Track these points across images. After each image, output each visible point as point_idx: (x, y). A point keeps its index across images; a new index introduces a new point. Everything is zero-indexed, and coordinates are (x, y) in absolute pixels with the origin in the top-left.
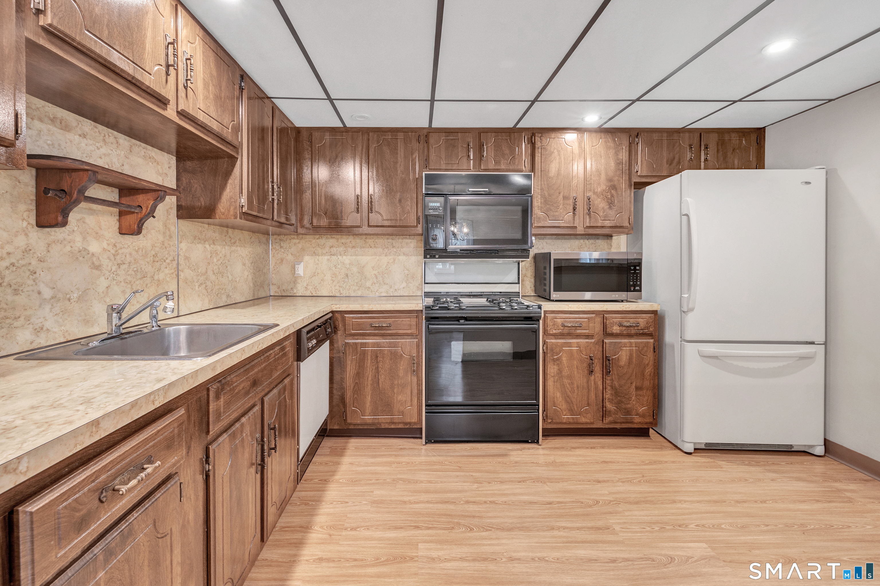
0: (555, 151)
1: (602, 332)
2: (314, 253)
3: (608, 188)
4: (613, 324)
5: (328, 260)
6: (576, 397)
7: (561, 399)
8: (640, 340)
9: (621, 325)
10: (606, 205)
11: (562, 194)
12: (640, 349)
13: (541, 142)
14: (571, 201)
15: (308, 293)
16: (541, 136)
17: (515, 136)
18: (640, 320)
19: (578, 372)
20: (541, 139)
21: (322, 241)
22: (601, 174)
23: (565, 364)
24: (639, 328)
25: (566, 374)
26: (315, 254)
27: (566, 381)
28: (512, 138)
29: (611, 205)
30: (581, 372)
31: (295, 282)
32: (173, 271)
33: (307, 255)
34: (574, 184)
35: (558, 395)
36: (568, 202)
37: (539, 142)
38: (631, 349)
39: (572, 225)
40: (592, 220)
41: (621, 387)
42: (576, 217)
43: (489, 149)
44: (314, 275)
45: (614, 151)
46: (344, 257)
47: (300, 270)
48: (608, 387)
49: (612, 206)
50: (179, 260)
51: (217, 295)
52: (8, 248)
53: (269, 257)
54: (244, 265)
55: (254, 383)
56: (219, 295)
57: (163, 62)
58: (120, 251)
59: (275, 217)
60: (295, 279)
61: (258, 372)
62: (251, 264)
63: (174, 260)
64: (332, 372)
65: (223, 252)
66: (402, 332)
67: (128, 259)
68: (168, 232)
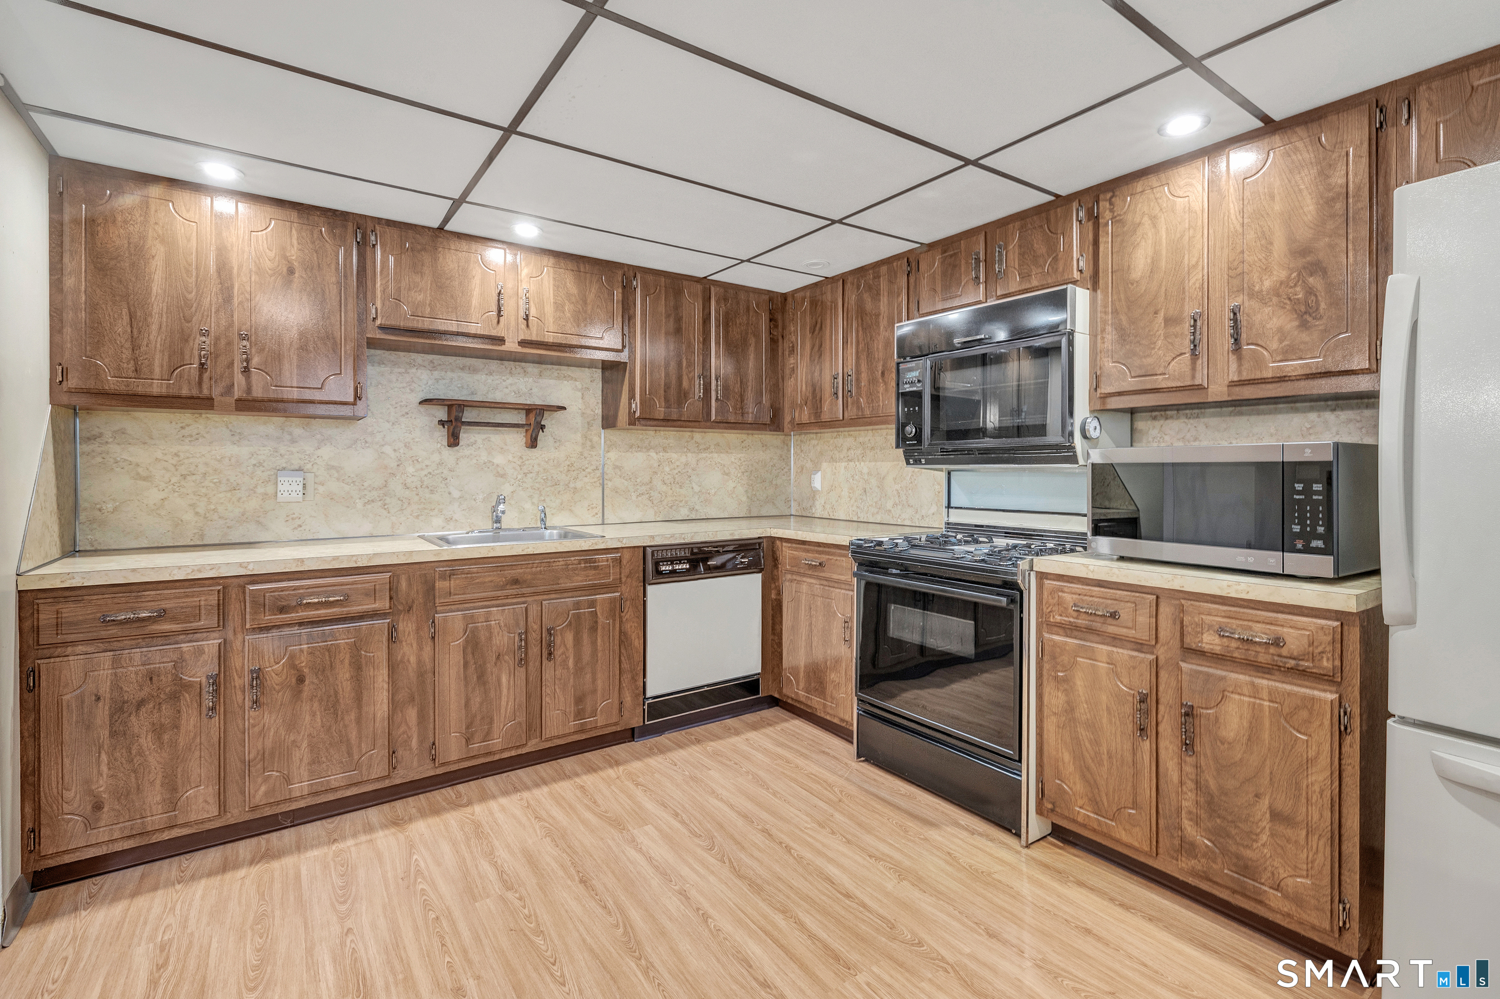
0: (1146, 219)
1: (1177, 643)
2: (832, 457)
3: (1295, 274)
4: (1201, 627)
5: (845, 467)
6: (1105, 777)
7: (1071, 768)
8: (1288, 687)
9: (1220, 632)
10: (1290, 321)
11: (1161, 315)
12: (1286, 710)
13: (1112, 211)
14: (1186, 327)
16: (1112, 197)
17: (1056, 216)
18: (1285, 630)
19: (1110, 722)
20: (1111, 204)
21: (840, 441)
22: (1271, 244)
23: (1081, 694)
24: (1284, 651)
25: (1084, 717)
26: (833, 460)
27: (1084, 734)
28: (1052, 220)
29: (1307, 317)
30: (1118, 723)
31: (814, 498)
32: (596, 480)
33: (825, 462)
34: (1194, 284)
35: (1067, 757)
36: (1178, 329)
37: (1107, 212)
38: (1254, 704)
39: (1189, 383)
40: (1246, 365)
41: (1226, 794)
42: (1199, 362)
43: (1011, 255)
44: (831, 489)
45: (1314, 171)
46: (862, 463)
47: (817, 482)
48: (1189, 782)
49: (1309, 319)
50: (606, 469)
51: (671, 507)
52: (427, 462)
53: (788, 464)
54: (727, 474)
55: (516, 582)
56: (674, 507)
57: (494, 308)
58: (527, 462)
59: (713, 418)
60: (814, 493)
61: (525, 573)
62: (743, 473)
63: (597, 469)
64: (773, 619)
65: (683, 459)
66: (835, 576)
67: (536, 468)
68: (589, 443)
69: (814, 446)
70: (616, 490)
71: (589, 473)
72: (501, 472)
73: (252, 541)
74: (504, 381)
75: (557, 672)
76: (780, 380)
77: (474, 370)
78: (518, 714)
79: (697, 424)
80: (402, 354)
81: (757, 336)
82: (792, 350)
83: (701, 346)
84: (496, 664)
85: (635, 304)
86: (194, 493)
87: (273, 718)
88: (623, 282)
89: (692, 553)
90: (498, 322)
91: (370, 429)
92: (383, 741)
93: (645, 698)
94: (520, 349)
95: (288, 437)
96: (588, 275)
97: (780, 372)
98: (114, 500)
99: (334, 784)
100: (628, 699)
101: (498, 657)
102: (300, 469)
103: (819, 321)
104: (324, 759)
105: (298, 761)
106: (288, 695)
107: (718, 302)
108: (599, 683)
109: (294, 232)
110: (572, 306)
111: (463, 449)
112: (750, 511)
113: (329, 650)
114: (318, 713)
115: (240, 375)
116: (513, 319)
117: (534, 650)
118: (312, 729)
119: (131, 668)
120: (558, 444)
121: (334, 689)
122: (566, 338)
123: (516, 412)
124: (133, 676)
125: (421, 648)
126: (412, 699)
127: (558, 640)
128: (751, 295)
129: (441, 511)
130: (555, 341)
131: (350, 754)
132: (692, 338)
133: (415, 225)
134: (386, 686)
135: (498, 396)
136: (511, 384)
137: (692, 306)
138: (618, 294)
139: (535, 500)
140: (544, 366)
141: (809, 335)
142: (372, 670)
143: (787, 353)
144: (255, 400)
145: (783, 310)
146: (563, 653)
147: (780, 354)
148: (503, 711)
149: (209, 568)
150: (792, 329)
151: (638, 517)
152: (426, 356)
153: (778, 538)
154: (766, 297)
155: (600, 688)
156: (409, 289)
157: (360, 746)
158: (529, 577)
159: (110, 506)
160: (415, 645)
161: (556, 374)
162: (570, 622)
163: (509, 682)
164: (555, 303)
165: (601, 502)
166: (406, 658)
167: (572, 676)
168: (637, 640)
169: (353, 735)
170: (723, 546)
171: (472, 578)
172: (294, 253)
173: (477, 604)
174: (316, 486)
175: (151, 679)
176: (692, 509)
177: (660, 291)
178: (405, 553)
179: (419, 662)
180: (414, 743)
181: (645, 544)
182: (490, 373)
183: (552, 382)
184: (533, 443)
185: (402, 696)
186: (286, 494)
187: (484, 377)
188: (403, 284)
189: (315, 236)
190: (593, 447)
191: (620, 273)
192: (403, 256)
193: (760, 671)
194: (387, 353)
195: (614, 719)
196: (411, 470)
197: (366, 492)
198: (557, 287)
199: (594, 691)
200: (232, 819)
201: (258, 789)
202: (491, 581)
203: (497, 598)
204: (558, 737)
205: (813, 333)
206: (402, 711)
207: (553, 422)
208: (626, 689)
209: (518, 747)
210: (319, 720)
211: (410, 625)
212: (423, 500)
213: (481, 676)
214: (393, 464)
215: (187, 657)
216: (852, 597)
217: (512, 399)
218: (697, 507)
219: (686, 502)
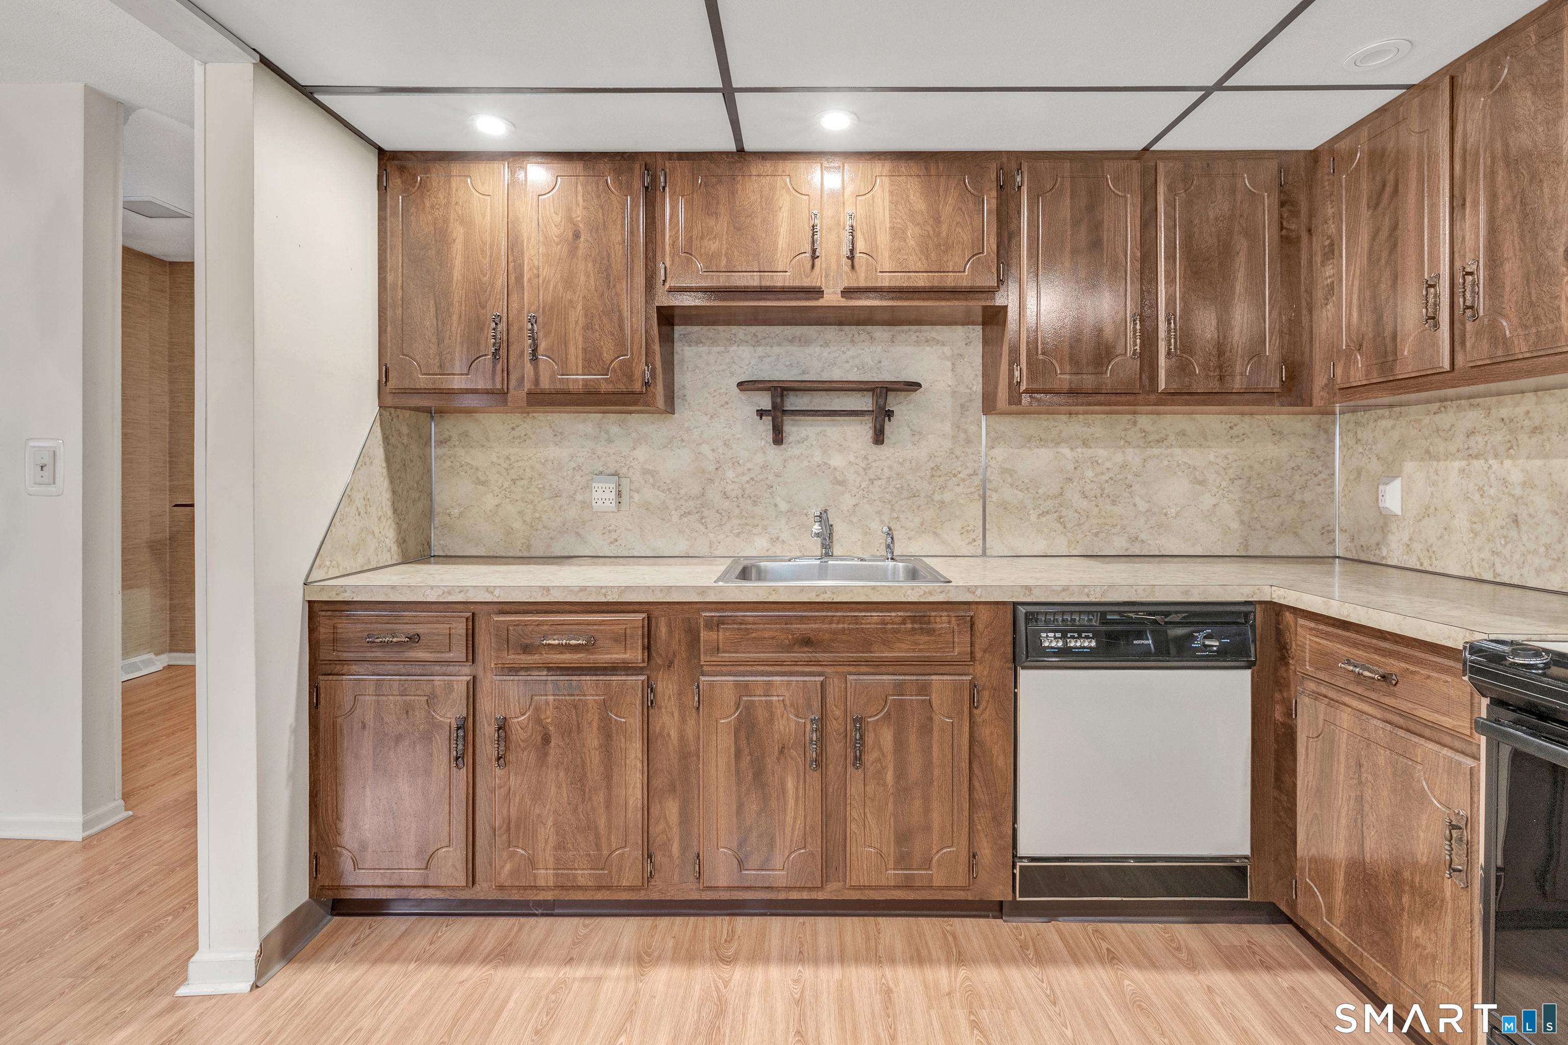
2: (1427, 452)
5: (1462, 471)
15: (1412, 563)
21: (1447, 418)
26: (1429, 455)
31: (1384, 529)
32: (973, 490)
33: (1412, 460)
44: (1426, 512)
46: (1508, 463)
47: (1393, 499)
50: (988, 473)
51: (1096, 535)
52: (749, 465)
53: (1329, 465)
54: (1201, 483)
55: (807, 642)
56: (1102, 535)
57: (808, 248)
58: (874, 464)
59: (1162, 386)
60: (1385, 521)
61: (819, 630)
62: (1232, 481)
63: (975, 473)
64: (1277, 759)
65: (1119, 458)
66: (1423, 713)
67: (887, 473)
68: (962, 436)
69: (1385, 432)
70: (1004, 506)
71: (963, 480)
72: (840, 478)
73: (572, 555)
74: (844, 353)
75: (868, 788)
76: (1305, 312)
77: (805, 342)
78: (809, 840)
79: (1131, 398)
80: (721, 328)
81: (1253, 236)
82: (1331, 252)
83: (1138, 265)
84: (778, 759)
85: (1019, 213)
86: (523, 500)
87: (519, 781)
88: (998, 180)
89: (1104, 622)
90: (813, 266)
91: (686, 425)
92: (636, 837)
93: (1014, 856)
94: (844, 302)
95: (605, 436)
96: (943, 179)
97: (1304, 296)
98: (459, 505)
99: (581, 882)
100: (986, 851)
101: (782, 750)
102: (616, 474)
103: (1391, 177)
104: (570, 846)
105: (543, 841)
106: (533, 756)
107: (1171, 189)
108: (936, 817)
109: (580, 187)
110: (917, 230)
111: (791, 448)
112: (1246, 547)
113: (575, 707)
114: (564, 785)
115: (529, 364)
116: (833, 260)
117: (835, 748)
118: (557, 804)
119: (390, 697)
120: (917, 437)
121: (581, 758)
122: (909, 278)
123: (859, 394)
124: (392, 706)
125: (683, 721)
126: (673, 789)
127: (870, 738)
128: (1240, 163)
129: (765, 528)
130: (893, 284)
131: (598, 847)
132: (1122, 257)
133: (711, 153)
134: (639, 765)
135: (836, 375)
136: (853, 357)
137: (1121, 200)
138: (989, 203)
139: (885, 518)
140: (898, 328)
141: (1365, 212)
142: (623, 740)
143: (1318, 259)
144: (543, 393)
145: (1310, 183)
146: (878, 760)
147: (1304, 262)
148: (788, 830)
149: (457, 590)
150: (1330, 211)
151: (1040, 546)
152: (748, 328)
153: (1289, 608)
154: (1273, 165)
155: (936, 825)
156: (702, 238)
157: (609, 839)
158: (827, 636)
159: (456, 512)
160: (676, 715)
161: (914, 338)
162: (888, 713)
163: (797, 789)
164: (892, 228)
165: (981, 523)
166: (666, 731)
167: (891, 800)
168: (1001, 758)
169: (602, 823)
170: (1167, 614)
171: (747, 629)
172: (579, 214)
173: (755, 668)
174: (632, 493)
175: (407, 712)
176: (1134, 539)
177: (1062, 184)
178: (662, 589)
179: (682, 738)
180: (675, 848)
181: (1015, 600)
182: (826, 344)
183: (910, 349)
184: (879, 438)
185: (659, 782)
186: (600, 503)
187: (818, 349)
188: (695, 232)
189: (601, 188)
190: (968, 441)
191: (993, 166)
192: (695, 196)
193: (1247, 852)
194: (705, 328)
195: (961, 881)
196: (730, 474)
197: (682, 502)
198: (894, 204)
199: (928, 829)
200: (482, 894)
201: (504, 866)
202: (773, 638)
203: (781, 663)
204: (870, 887)
205: (1377, 204)
206: (660, 802)
207: (911, 406)
208: (982, 835)
209: (811, 889)
210: (565, 795)
211: (670, 686)
212: (744, 513)
213: (759, 774)
214: (712, 468)
215: (438, 691)
216: (1472, 772)
217: (854, 376)
218: (1143, 536)
219: (1124, 528)
